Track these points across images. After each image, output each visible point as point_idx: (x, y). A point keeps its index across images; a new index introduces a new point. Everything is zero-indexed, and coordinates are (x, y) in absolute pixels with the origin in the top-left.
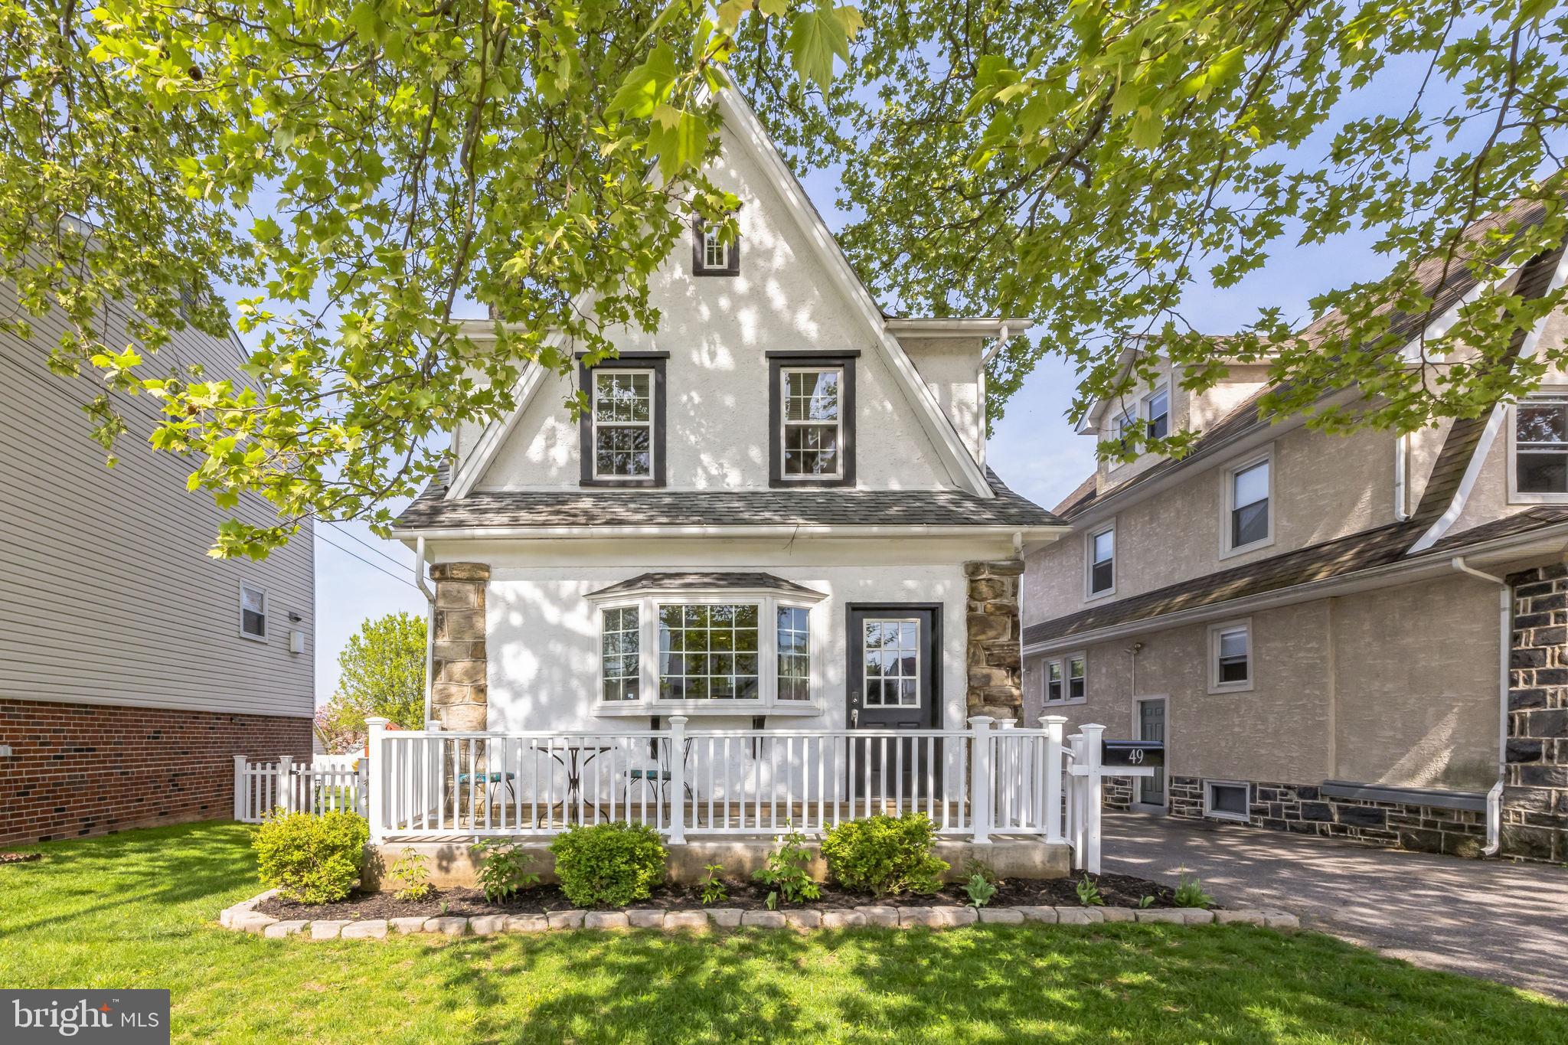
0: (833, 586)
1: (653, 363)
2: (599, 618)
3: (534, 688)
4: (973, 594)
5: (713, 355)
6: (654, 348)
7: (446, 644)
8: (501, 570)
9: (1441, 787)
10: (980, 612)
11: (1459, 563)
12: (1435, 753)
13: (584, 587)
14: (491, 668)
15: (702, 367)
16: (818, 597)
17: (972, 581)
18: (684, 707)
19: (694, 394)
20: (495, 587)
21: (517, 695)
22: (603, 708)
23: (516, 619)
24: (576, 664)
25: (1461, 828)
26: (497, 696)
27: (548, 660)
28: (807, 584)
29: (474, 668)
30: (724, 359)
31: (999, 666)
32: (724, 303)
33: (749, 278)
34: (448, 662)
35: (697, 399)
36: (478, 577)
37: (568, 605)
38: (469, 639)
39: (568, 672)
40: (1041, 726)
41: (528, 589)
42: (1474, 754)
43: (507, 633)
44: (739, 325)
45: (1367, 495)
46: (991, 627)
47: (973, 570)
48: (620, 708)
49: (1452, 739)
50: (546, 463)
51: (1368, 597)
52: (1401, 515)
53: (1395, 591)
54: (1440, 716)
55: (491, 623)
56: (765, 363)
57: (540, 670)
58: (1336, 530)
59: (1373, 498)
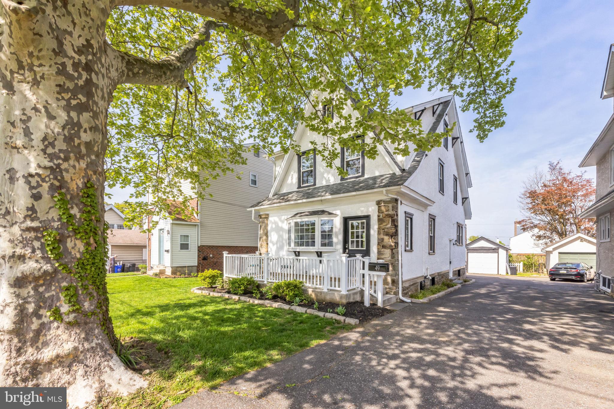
0: (340, 211)
2: (287, 226)
3: (277, 243)
4: (380, 211)
7: (261, 233)
8: (271, 215)
10: (381, 217)
13: (286, 217)
16: (336, 215)
17: (379, 207)
20: (270, 219)
21: (274, 245)
23: (274, 226)
24: (284, 236)
26: (270, 245)
29: (266, 239)
31: (386, 235)
34: (262, 237)
36: (267, 217)
37: (283, 222)
38: (266, 232)
39: (283, 239)
41: (276, 219)
43: (272, 230)
46: (384, 222)
47: (378, 203)
50: (291, 184)
55: (269, 228)
57: (278, 238)
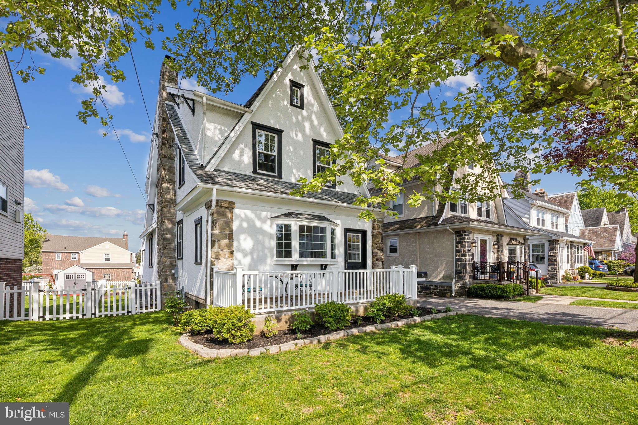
0: (341, 222)
1: (278, 133)
2: (274, 227)
3: (252, 253)
4: (373, 228)
5: (297, 135)
6: (278, 127)
7: (218, 233)
8: (238, 205)
9: (442, 281)
10: (375, 233)
11: (448, 228)
12: (441, 272)
13: (269, 215)
14: (235, 244)
15: (293, 138)
16: (338, 225)
17: (373, 224)
18: (307, 261)
19: (291, 147)
20: (236, 211)
21: (245, 255)
22: (277, 261)
23: (245, 225)
24: (267, 244)
25: (446, 290)
26: (238, 255)
27: (257, 242)
28: (335, 221)
29: (229, 244)
30: (300, 137)
31: (378, 249)
32: (300, 118)
33: (307, 111)
34: (218, 241)
35: (292, 150)
36: (231, 206)
37: (264, 221)
38: (227, 232)
39: (264, 247)
40: (409, 268)
41: (249, 213)
42: (448, 272)
43: (242, 230)
44: (304, 127)
45: (426, 208)
46: (377, 238)
48: (284, 261)
49: (444, 269)
50: (240, 162)
51: (426, 233)
52: (434, 214)
53: (432, 233)
54: (442, 264)
55: (235, 225)
56: (312, 143)
57: (254, 246)
58: (419, 215)
59: (428, 209)
